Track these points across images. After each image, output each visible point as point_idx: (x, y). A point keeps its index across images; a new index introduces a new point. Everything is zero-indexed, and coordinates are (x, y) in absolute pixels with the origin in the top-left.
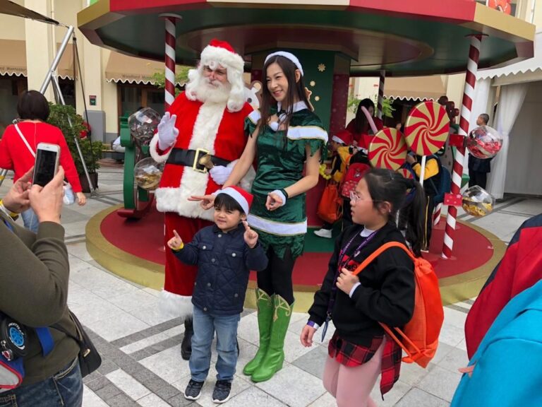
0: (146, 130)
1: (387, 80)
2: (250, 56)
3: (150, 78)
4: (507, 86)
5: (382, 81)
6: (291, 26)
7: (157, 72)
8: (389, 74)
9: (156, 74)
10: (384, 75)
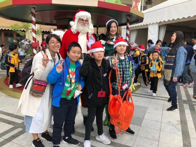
0: (27, 47)
1: (99, 28)
2: (56, 20)
3: (9, 27)
4: (132, 30)
5: (97, 29)
6: (71, 11)
7: (12, 25)
8: (99, 27)
9: (11, 26)
10: (98, 27)
